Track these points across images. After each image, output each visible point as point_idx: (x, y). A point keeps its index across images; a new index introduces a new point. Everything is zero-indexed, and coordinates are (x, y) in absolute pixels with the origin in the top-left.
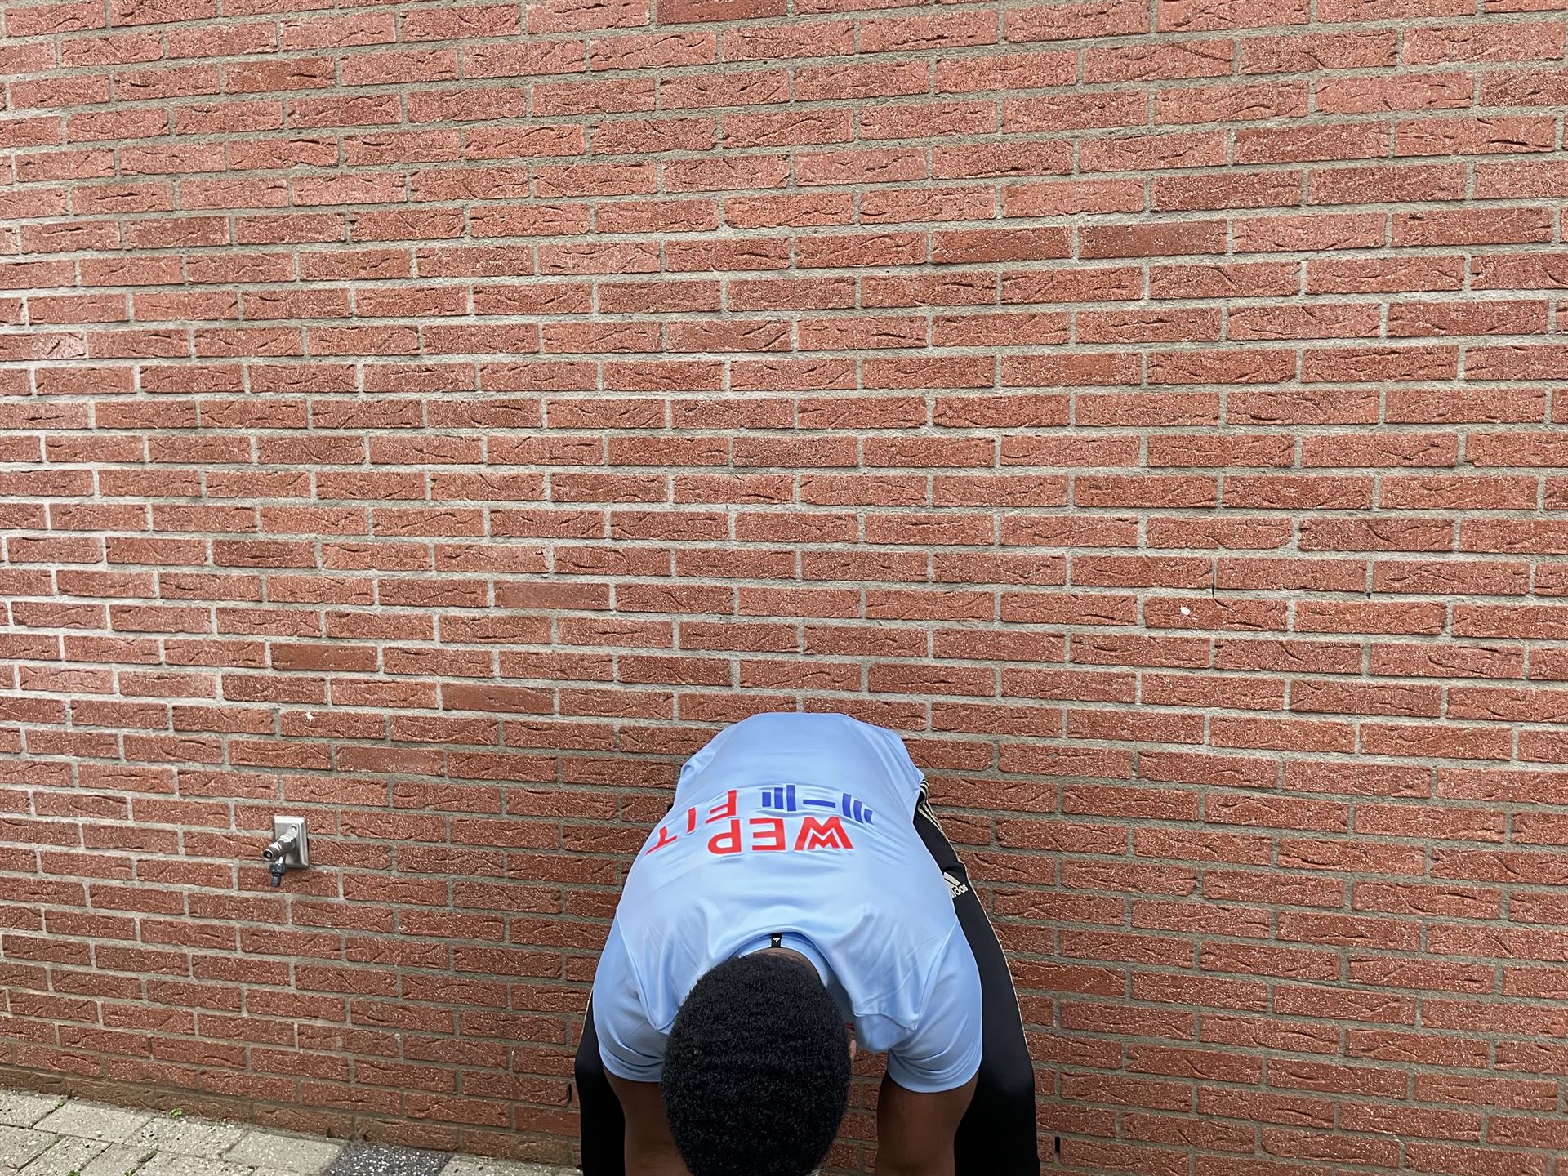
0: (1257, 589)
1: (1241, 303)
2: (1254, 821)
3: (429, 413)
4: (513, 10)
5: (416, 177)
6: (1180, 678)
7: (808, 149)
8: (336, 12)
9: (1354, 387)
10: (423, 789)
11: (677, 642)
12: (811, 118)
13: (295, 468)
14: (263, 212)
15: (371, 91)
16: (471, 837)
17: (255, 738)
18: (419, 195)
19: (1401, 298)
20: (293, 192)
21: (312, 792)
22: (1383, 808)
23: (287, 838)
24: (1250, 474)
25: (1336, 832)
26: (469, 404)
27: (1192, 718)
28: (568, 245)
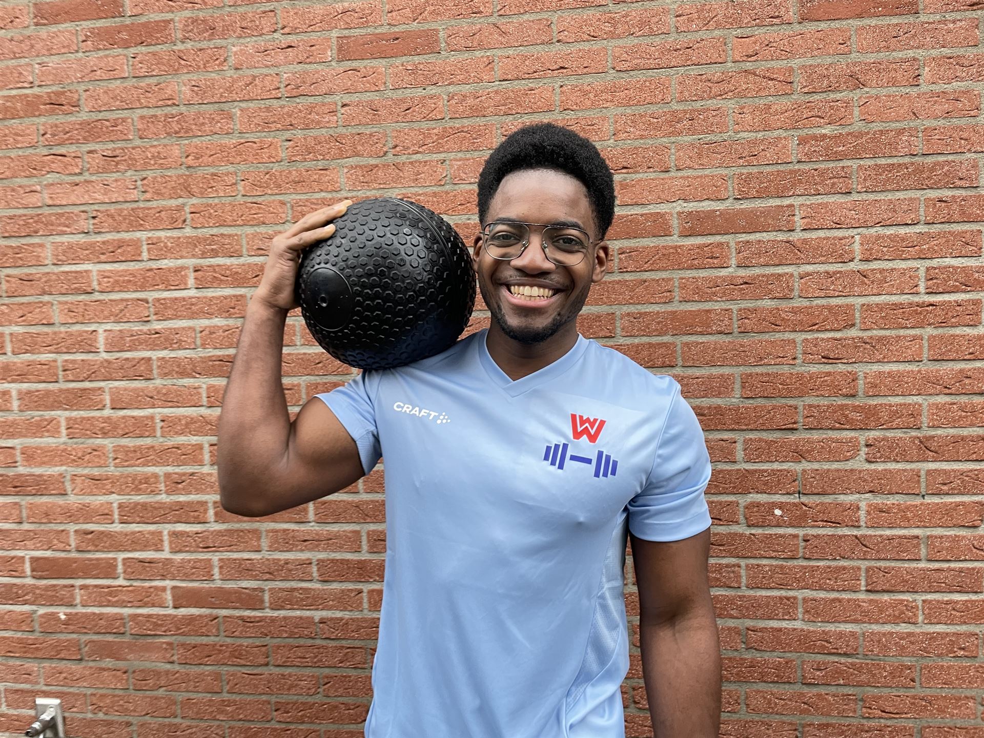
0: (834, 494)
1: (809, 268)
2: (842, 682)
3: (159, 367)
4: (221, 51)
5: (145, 182)
6: (776, 566)
7: (460, 155)
8: (80, 55)
9: (902, 332)
10: (157, 674)
11: (365, 546)
12: (462, 131)
13: (48, 414)
14: (22, 212)
15: (108, 115)
16: (197, 713)
17: (19, 635)
18: (148, 196)
19: (935, 263)
20: (46, 196)
21: (65, 678)
22: (942, 666)
23: (46, 717)
24: (824, 402)
25: (906, 688)
26: (191, 359)
27: (788, 599)
28: (270, 232)
